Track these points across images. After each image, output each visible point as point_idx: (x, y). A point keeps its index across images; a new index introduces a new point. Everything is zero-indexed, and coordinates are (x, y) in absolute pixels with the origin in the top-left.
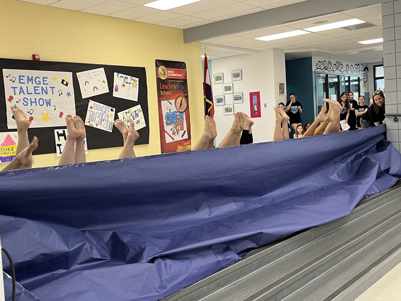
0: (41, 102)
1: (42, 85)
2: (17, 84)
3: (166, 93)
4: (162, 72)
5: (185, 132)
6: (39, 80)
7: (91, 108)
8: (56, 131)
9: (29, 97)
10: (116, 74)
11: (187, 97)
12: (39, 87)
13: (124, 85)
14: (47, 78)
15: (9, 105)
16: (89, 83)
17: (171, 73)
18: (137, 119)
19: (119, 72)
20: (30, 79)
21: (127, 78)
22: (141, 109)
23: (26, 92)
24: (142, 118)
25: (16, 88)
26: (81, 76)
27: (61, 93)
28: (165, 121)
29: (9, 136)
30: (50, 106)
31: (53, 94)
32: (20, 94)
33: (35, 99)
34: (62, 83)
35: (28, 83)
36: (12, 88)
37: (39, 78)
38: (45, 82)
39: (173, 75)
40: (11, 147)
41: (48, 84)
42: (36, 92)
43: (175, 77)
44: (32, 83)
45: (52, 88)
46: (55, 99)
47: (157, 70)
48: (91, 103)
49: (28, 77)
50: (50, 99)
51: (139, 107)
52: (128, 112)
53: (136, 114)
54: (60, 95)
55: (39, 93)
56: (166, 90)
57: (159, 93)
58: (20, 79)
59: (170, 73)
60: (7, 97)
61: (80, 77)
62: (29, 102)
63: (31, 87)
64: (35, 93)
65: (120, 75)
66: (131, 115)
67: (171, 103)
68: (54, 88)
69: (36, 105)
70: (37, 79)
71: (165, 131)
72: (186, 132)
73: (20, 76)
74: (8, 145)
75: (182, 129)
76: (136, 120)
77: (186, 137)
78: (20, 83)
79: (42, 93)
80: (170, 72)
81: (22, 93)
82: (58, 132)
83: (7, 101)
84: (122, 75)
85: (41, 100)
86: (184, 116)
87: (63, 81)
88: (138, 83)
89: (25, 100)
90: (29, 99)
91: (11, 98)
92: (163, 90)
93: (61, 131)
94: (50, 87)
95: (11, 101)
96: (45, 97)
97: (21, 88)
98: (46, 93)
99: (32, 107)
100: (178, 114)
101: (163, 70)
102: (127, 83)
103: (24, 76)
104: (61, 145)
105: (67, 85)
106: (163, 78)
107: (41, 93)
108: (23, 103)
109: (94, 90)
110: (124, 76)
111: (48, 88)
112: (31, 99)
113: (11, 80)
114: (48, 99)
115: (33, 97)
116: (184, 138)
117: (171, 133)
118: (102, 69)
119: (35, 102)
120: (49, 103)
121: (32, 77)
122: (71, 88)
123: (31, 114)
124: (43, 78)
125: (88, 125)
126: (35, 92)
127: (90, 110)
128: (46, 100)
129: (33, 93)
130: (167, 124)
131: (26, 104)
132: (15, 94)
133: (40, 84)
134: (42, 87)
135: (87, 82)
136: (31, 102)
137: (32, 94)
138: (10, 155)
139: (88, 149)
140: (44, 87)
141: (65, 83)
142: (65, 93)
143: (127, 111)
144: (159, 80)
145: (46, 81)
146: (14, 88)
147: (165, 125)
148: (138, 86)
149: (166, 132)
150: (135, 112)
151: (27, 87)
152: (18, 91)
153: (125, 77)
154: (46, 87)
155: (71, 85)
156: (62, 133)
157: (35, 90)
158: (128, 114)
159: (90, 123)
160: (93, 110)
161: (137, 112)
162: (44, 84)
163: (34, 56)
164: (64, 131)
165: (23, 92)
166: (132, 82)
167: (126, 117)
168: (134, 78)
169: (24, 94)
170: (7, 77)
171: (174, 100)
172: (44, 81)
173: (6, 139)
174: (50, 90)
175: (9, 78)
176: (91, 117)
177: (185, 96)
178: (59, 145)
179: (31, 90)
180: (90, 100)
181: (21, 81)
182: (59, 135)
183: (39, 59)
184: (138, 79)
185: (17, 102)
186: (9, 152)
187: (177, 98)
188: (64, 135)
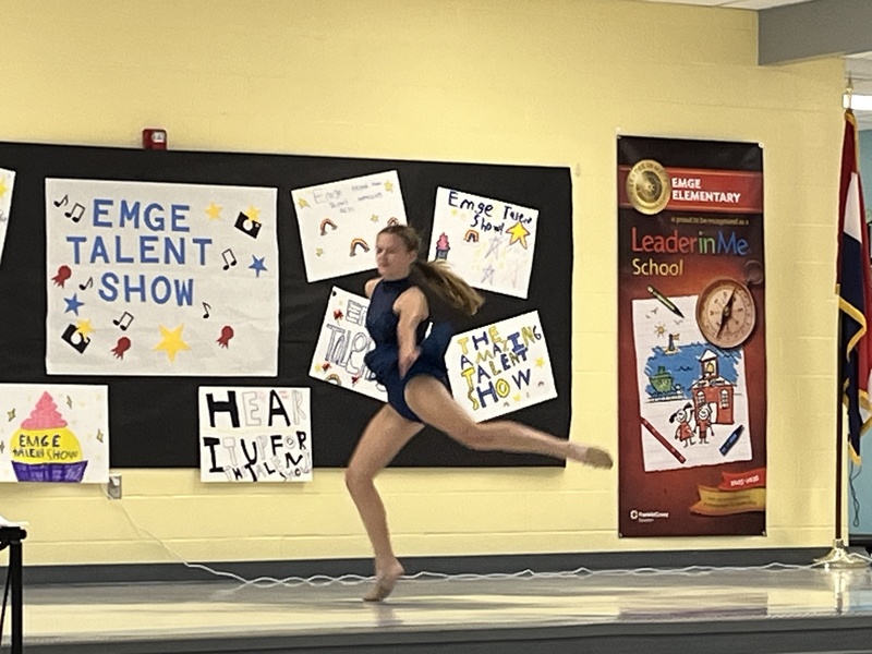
0: (161, 290)
1: (168, 232)
2: (86, 229)
3: (659, 270)
4: (647, 185)
5: (739, 431)
6: (160, 214)
7: (338, 315)
8: (203, 391)
9: (120, 270)
10: (443, 194)
11: (757, 290)
12: (155, 239)
13: (473, 237)
14: (187, 208)
15: (56, 296)
16: (334, 227)
17: (689, 189)
18: (522, 366)
19: (455, 186)
20: (128, 213)
21: (489, 208)
22: (539, 330)
23: (112, 254)
24: (540, 363)
25: (84, 240)
26: (310, 201)
27: (230, 260)
28: (643, 381)
29: (47, 397)
30: (190, 303)
31: (203, 263)
32: (93, 261)
33: (142, 278)
34: (239, 225)
35: (122, 225)
36: (69, 239)
37: (161, 209)
38: (179, 223)
39: (694, 197)
40: (51, 433)
41: (187, 229)
42: (148, 254)
43: (709, 203)
44: (137, 226)
45: (203, 242)
46: (207, 279)
47: (622, 178)
48: (340, 299)
49: (124, 204)
50: (191, 281)
51: (532, 319)
52: (485, 338)
53: (517, 347)
54: (226, 268)
55: (156, 260)
56: (659, 258)
57: (625, 270)
58: (97, 212)
59: (683, 190)
60: (52, 271)
61: (304, 204)
62: (120, 287)
63: (131, 236)
64: (144, 260)
65: (462, 196)
66: (497, 349)
67: (677, 311)
68: (210, 241)
69: (143, 299)
70: (154, 213)
71: (642, 420)
72: (746, 434)
73: (97, 202)
74: (43, 427)
75: (725, 417)
76: (514, 371)
77: (743, 451)
78: (97, 223)
79: (167, 261)
80: (682, 184)
81: (99, 259)
82: (210, 397)
83: (50, 283)
84: (470, 197)
85: (161, 284)
86: (740, 367)
87: (242, 218)
88: (532, 227)
89: (110, 280)
90: (122, 280)
91: (64, 273)
92: (644, 257)
93: (220, 394)
94: (195, 241)
95: (62, 284)
96: (174, 272)
97: (99, 241)
98: (181, 260)
99: (128, 307)
100: (709, 355)
101: (650, 176)
102: (487, 227)
103: (110, 203)
104: (217, 441)
105: (254, 233)
106: (647, 208)
107: (162, 259)
108: (101, 292)
109: (353, 254)
110: (477, 200)
111: (189, 243)
112: (126, 278)
113: (68, 215)
114: (184, 279)
115: (134, 271)
116: (734, 455)
117: (669, 431)
118: (392, 176)
119: (142, 289)
120: (185, 295)
121: (137, 204)
122: (267, 245)
123: (124, 328)
124: (175, 208)
125: (322, 376)
126: (143, 254)
127: (334, 323)
128: (177, 282)
129: (137, 258)
130: (656, 395)
131: (109, 293)
132: (77, 262)
133: (161, 228)
134: (167, 240)
135: (328, 222)
136: (128, 290)
137: (131, 260)
138: (45, 460)
139: (314, 466)
140: (175, 238)
141: (248, 225)
142: (245, 261)
143: (478, 333)
144: (628, 218)
145: (182, 217)
146: (77, 240)
147: (644, 397)
148: (531, 240)
149: (649, 428)
150: (513, 338)
151: (118, 238)
152: (86, 249)
153: (481, 206)
154: (182, 240)
155: (269, 234)
156: (226, 399)
157: (144, 249)
158: (481, 344)
159: (330, 372)
160: (343, 323)
161: (520, 341)
162: (175, 228)
163: (148, 133)
164: (232, 395)
165: (104, 254)
166: (510, 222)
167: (472, 355)
168: (516, 209)
169: (107, 261)
170: (57, 204)
171: (695, 299)
172: (175, 217)
173: (40, 406)
174: (192, 250)
175: (64, 209)
176: (333, 348)
177: (750, 286)
178: (212, 442)
179: (131, 248)
180: (335, 289)
181: (102, 218)
182: (215, 407)
183: (164, 144)
184: (533, 214)
185: (82, 287)
186: (45, 449)
187: (709, 291)
188: (231, 406)
